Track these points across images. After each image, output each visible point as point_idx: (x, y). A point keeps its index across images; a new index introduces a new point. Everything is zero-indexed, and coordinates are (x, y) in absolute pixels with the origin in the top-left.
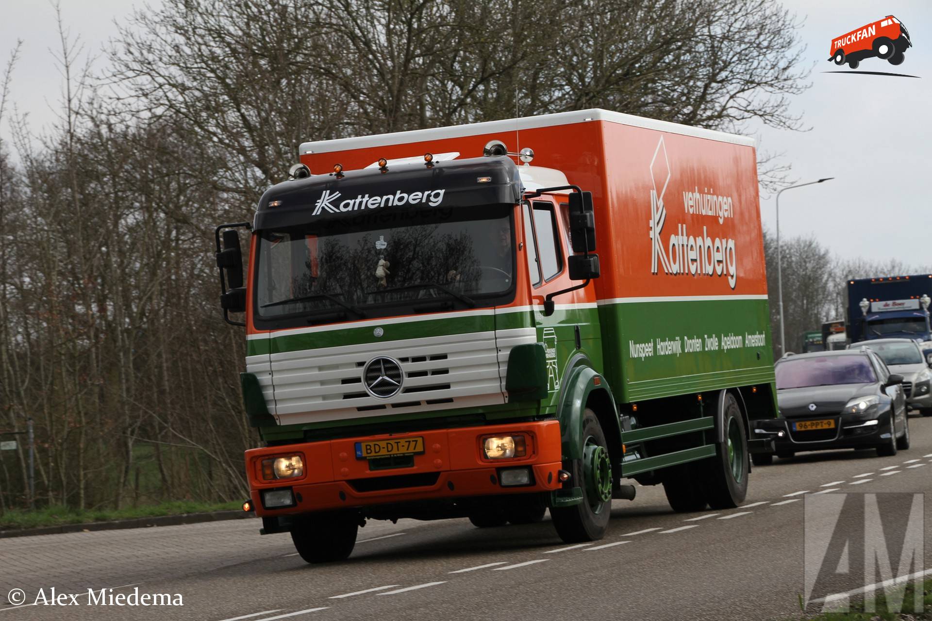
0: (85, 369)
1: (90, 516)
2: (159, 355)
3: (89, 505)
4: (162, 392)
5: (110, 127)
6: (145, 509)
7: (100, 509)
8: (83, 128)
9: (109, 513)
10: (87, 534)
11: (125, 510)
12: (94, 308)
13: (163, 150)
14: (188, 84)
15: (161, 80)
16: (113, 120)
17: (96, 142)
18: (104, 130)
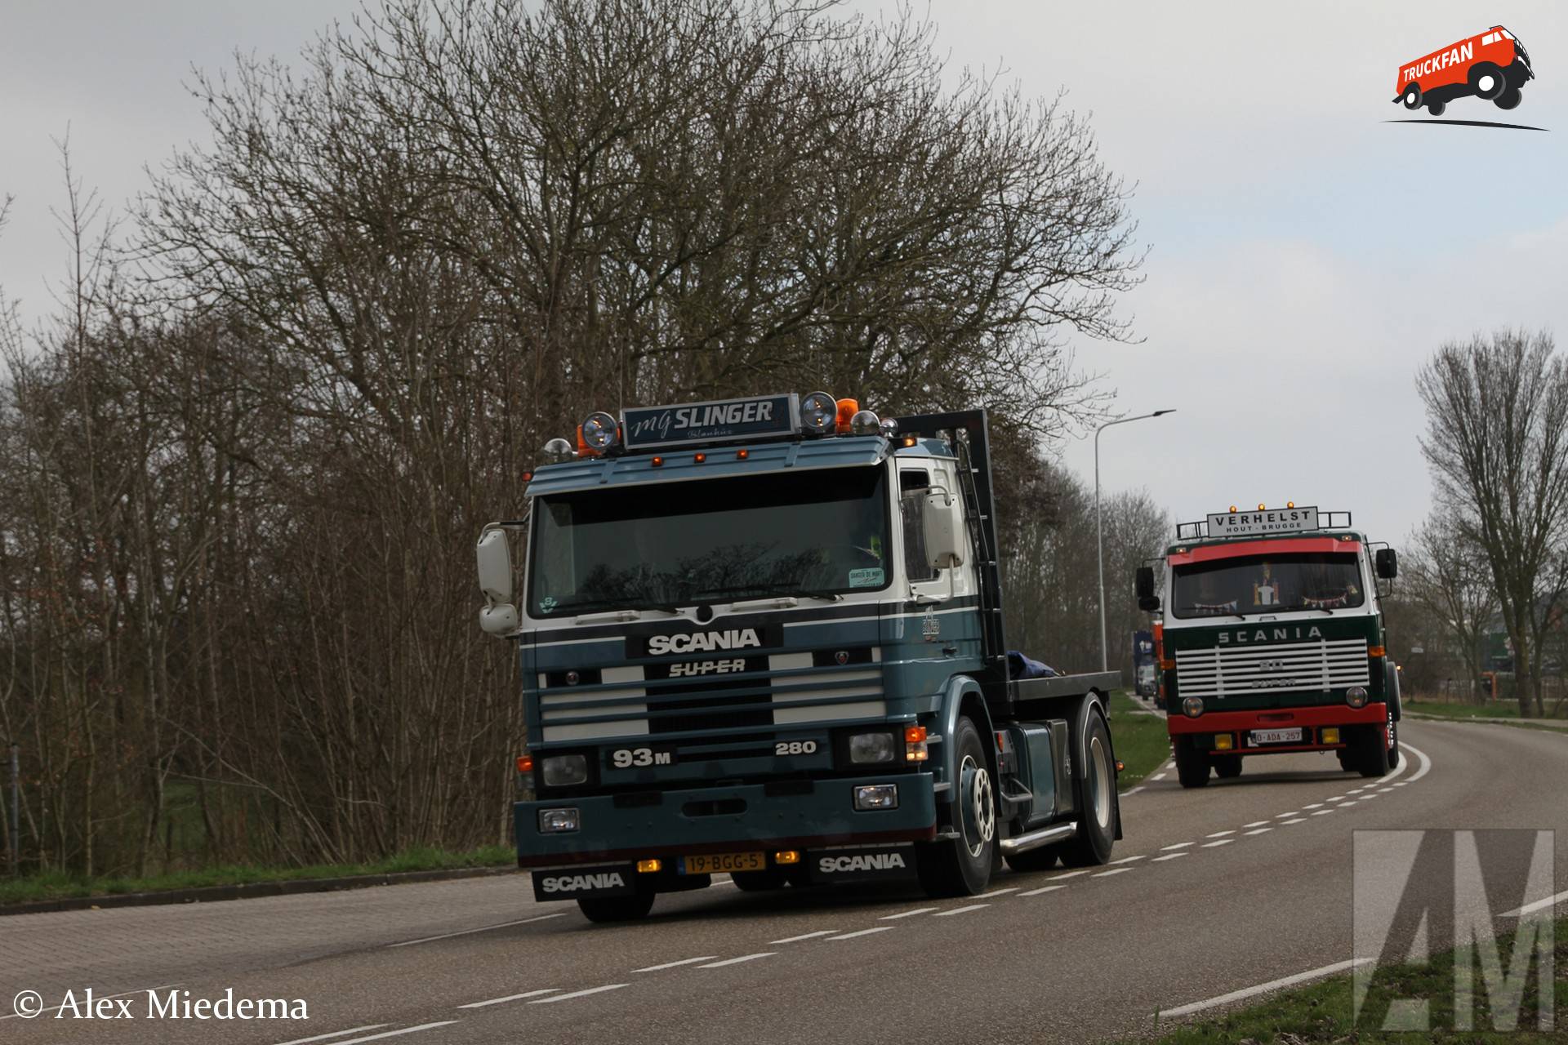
0: (96, 674)
1: (101, 887)
2: (205, 653)
3: (99, 871)
4: (209, 707)
5: (135, 320)
6: (182, 876)
7: (115, 876)
8: (98, 322)
9: (128, 882)
10: (96, 913)
11: (152, 877)
12: (110, 582)
13: (213, 355)
14: (251, 260)
15: (212, 254)
16: (140, 311)
17: (116, 343)
18: (127, 325)
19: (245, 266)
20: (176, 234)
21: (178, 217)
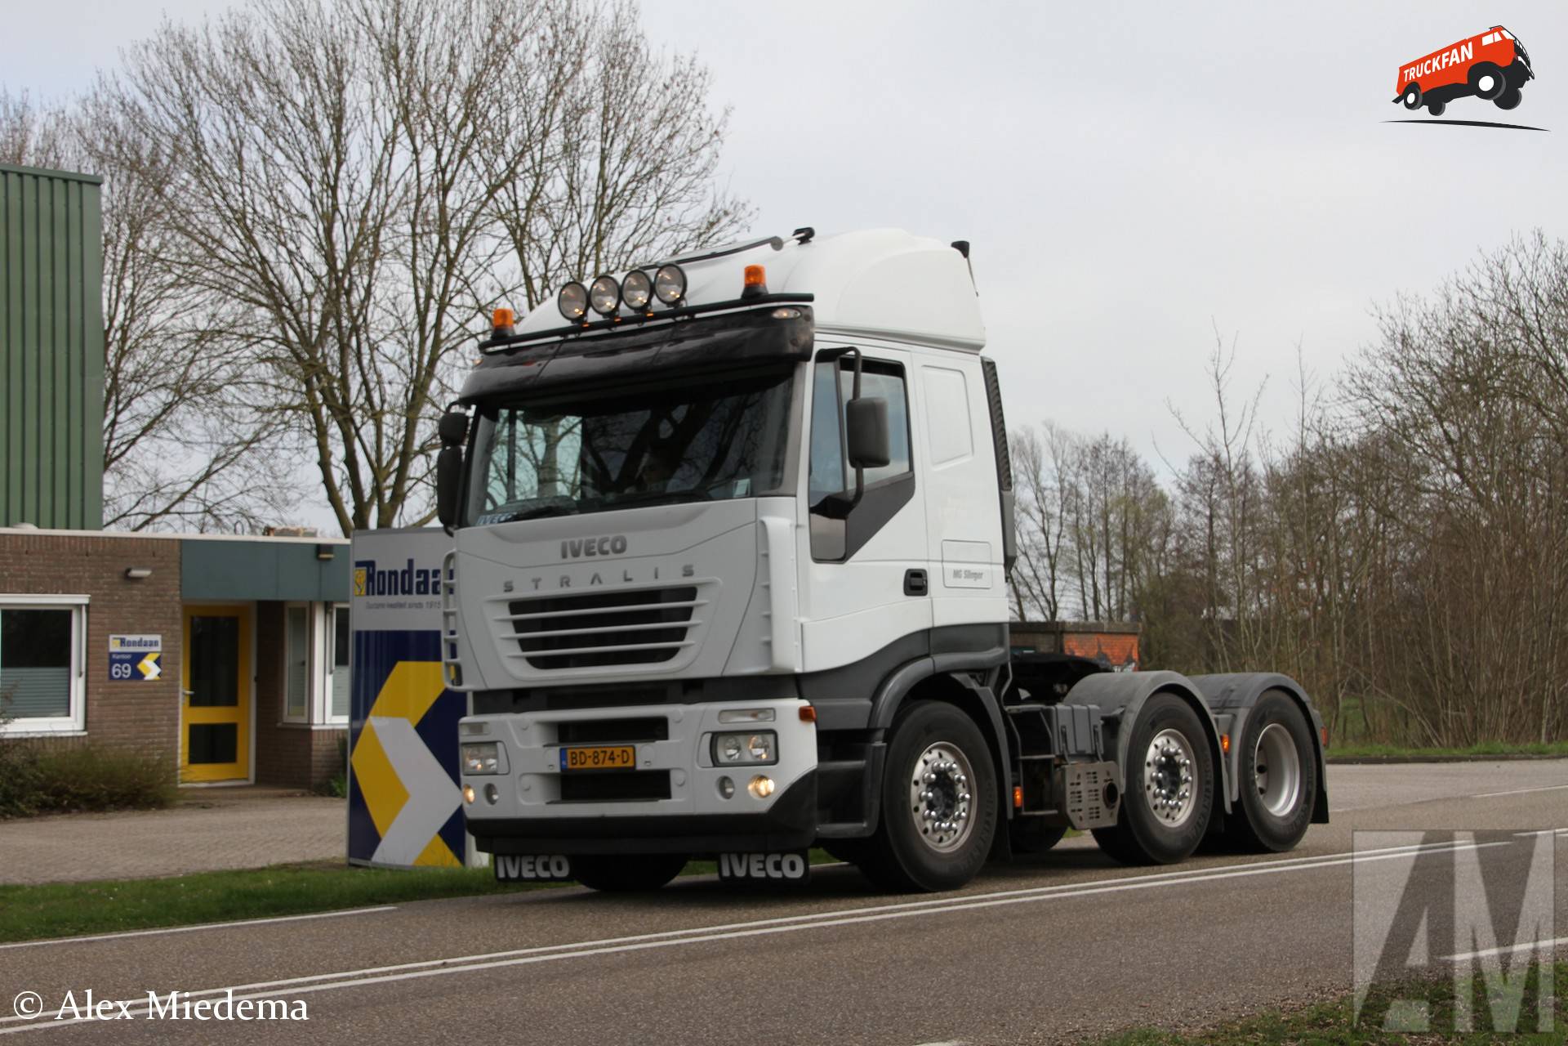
19: (1395, 410)
20: (1358, 392)
21: (1359, 382)
